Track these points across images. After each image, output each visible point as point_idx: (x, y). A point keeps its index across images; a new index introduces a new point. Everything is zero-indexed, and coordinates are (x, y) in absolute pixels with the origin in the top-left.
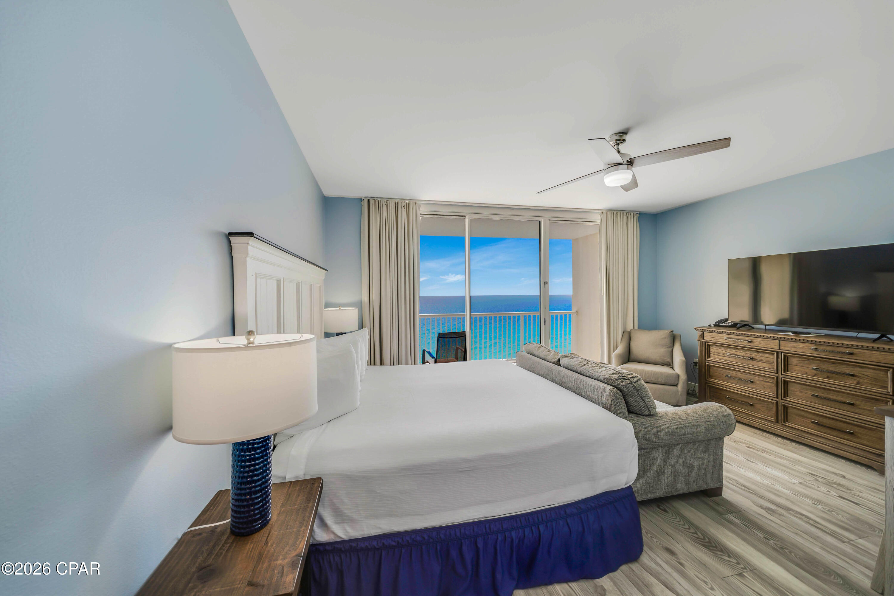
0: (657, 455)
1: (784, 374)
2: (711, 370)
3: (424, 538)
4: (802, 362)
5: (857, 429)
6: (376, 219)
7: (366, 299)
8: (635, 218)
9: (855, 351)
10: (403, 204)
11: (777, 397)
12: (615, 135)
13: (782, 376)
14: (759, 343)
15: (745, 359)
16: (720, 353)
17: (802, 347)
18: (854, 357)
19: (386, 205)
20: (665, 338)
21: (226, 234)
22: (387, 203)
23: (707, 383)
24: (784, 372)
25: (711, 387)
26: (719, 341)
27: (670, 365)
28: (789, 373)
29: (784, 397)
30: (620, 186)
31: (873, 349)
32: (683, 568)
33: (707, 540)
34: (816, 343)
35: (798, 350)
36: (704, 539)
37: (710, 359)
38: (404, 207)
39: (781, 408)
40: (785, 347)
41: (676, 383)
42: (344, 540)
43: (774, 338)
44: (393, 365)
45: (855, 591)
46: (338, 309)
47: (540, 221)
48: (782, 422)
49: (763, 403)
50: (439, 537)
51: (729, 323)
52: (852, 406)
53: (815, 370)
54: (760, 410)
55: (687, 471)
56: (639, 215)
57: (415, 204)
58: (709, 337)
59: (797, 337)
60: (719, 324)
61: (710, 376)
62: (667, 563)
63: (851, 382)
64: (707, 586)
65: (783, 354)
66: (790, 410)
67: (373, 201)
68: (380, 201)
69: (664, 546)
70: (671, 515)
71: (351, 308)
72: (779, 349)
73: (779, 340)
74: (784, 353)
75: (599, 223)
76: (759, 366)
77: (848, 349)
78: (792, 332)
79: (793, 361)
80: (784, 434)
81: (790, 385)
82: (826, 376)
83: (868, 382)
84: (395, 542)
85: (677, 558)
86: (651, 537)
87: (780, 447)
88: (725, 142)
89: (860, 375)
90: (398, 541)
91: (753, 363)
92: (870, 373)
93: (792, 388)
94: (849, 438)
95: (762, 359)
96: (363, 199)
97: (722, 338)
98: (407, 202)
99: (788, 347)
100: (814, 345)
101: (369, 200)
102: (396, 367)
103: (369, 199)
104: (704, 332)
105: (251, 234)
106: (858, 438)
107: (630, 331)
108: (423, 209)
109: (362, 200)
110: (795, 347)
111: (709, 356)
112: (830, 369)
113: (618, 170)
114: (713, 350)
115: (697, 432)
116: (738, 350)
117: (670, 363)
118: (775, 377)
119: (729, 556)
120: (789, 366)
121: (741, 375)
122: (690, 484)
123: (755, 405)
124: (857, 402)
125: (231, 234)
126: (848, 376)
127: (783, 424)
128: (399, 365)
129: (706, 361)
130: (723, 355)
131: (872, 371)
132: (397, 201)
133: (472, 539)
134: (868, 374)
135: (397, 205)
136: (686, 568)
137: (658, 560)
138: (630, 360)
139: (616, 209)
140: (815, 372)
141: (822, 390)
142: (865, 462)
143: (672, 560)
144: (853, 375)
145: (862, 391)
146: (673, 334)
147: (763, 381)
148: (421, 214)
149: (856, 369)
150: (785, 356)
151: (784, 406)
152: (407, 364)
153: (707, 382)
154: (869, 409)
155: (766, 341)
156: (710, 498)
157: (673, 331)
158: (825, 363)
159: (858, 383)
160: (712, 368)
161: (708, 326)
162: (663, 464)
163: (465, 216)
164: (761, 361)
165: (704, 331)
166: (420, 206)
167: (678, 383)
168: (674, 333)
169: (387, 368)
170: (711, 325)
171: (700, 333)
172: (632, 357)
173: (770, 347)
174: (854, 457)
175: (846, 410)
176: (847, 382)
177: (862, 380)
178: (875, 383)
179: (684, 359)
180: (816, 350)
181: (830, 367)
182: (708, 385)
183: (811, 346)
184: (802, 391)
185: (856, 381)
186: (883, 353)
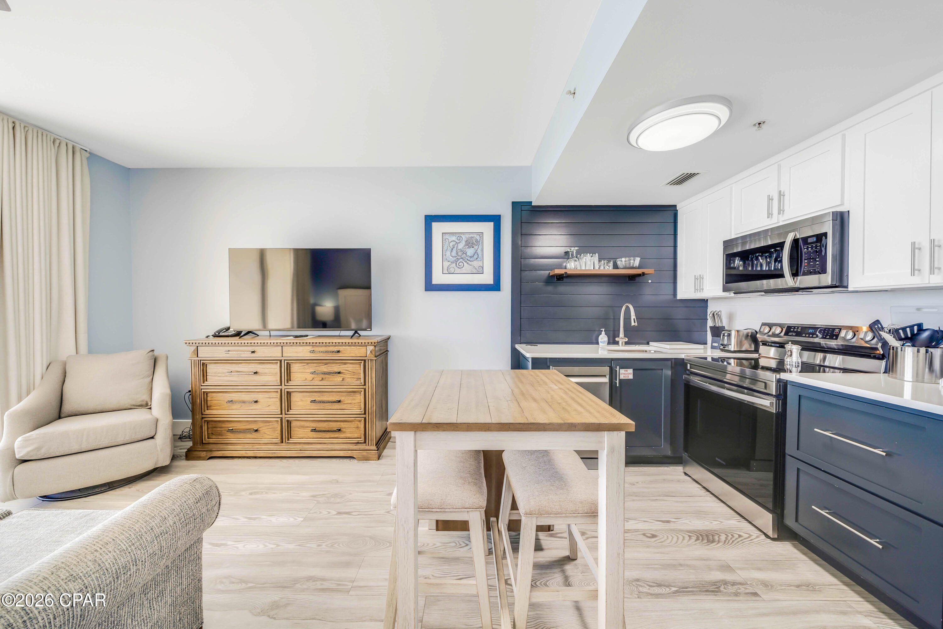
1: (287, 384)
2: (209, 399)
4: (303, 367)
5: (342, 425)
8: (78, 155)
9: (341, 348)
11: (281, 414)
13: (286, 387)
14: (263, 352)
15: (249, 374)
16: (218, 373)
17: (302, 351)
18: (340, 355)
23: (202, 418)
24: (287, 383)
25: (208, 422)
26: (217, 356)
27: (147, 406)
28: (291, 383)
29: (288, 411)
31: (352, 345)
34: (314, 345)
35: (300, 355)
37: (207, 383)
39: (285, 424)
40: (287, 353)
41: (154, 434)
43: (277, 345)
48: (287, 440)
49: (268, 424)
51: (232, 331)
52: (339, 403)
53: (313, 373)
54: (266, 434)
58: (205, 353)
59: (298, 340)
60: (219, 334)
61: (207, 406)
63: (338, 379)
65: (285, 361)
66: (293, 424)
72: (282, 357)
73: (282, 347)
74: (287, 360)
76: (262, 380)
77: (337, 347)
78: (293, 336)
79: (295, 368)
80: (289, 452)
81: (292, 394)
82: (321, 379)
83: (349, 376)
89: (343, 371)
91: (256, 377)
93: (295, 398)
94: (338, 435)
95: (267, 371)
97: (220, 352)
99: (291, 352)
100: (312, 347)
104: (197, 347)
106: (344, 432)
107: (65, 359)
110: (296, 352)
111: (205, 380)
112: (325, 370)
114: (211, 369)
116: (239, 366)
117: (147, 402)
118: (279, 390)
120: (291, 374)
121: (244, 396)
123: (260, 429)
124: (342, 399)
126: (336, 375)
127: (287, 443)
129: (202, 387)
130: (223, 375)
131: (351, 366)
134: (349, 369)
138: (62, 415)
140: (313, 376)
141: (318, 394)
142: (348, 453)
144: (339, 373)
145: (347, 387)
146: (154, 355)
147: (267, 398)
149: (341, 366)
150: (287, 363)
151: (288, 421)
153: (204, 416)
155: (270, 350)
157: (153, 351)
158: (318, 365)
159: (343, 379)
160: (209, 395)
161: (203, 338)
164: (265, 374)
165: (197, 345)
167: (157, 434)
168: (156, 353)
170: (208, 337)
171: (194, 348)
172: (66, 409)
173: (274, 356)
174: (341, 452)
175: (335, 408)
176: (336, 380)
177: (345, 376)
178: (354, 377)
179: (170, 393)
180: (313, 352)
181: (324, 368)
182: (205, 421)
183: (310, 348)
184: (303, 399)
185: (342, 378)
186: (358, 347)
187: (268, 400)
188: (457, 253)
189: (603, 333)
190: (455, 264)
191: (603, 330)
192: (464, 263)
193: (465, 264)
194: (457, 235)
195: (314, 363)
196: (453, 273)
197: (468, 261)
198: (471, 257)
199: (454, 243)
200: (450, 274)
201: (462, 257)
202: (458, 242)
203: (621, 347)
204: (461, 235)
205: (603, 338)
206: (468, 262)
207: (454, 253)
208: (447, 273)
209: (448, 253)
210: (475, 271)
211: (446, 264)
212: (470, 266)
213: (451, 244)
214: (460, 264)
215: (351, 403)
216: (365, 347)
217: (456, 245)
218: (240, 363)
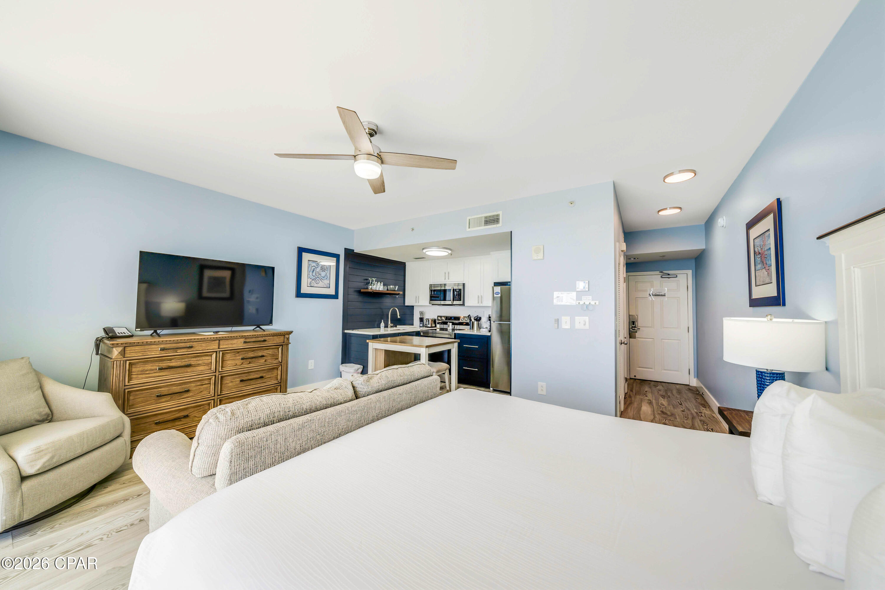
1: (221, 371)
4: (234, 356)
9: (266, 338)
11: (214, 396)
13: (218, 374)
14: (199, 346)
15: (182, 367)
17: (236, 342)
18: (266, 343)
26: (149, 354)
27: (47, 419)
28: (224, 369)
29: (220, 392)
31: (274, 335)
34: (245, 337)
35: (234, 346)
40: (224, 345)
43: (214, 339)
52: (262, 379)
53: (241, 359)
54: (195, 417)
58: (133, 352)
59: (233, 334)
63: (262, 361)
65: (220, 352)
72: (219, 348)
73: (219, 340)
74: (222, 351)
76: (197, 371)
77: (263, 338)
79: (229, 356)
81: (225, 378)
82: (248, 362)
83: (270, 358)
89: (267, 355)
91: (190, 369)
92: (270, 352)
93: (226, 381)
95: (200, 362)
99: (226, 345)
100: (244, 339)
104: (126, 347)
110: (231, 344)
112: (251, 356)
114: (138, 368)
116: (173, 361)
117: (51, 415)
118: (212, 377)
120: (224, 362)
121: (174, 388)
123: (189, 415)
124: (264, 375)
126: (260, 358)
129: (127, 387)
130: (152, 372)
131: (272, 350)
140: (242, 361)
141: (245, 375)
144: (263, 356)
145: (268, 366)
147: (199, 385)
149: (265, 351)
150: (222, 353)
151: (220, 401)
154: (270, 376)
155: (208, 343)
158: (248, 352)
159: (265, 361)
164: (199, 365)
171: (121, 348)
173: (211, 348)
175: (259, 382)
176: (260, 361)
177: (267, 358)
178: (273, 358)
180: (245, 342)
181: (252, 354)
183: (242, 340)
184: (232, 381)
185: (265, 360)
186: (279, 337)
187: (200, 387)
188: (316, 274)
189: (383, 322)
191: (383, 320)
195: (243, 351)
198: (323, 277)
199: (314, 267)
201: (318, 277)
203: (389, 329)
205: (382, 324)
207: (314, 274)
209: (311, 273)
210: (325, 286)
216: (283, 337)
217: (316, 269)
218: (173, 359)
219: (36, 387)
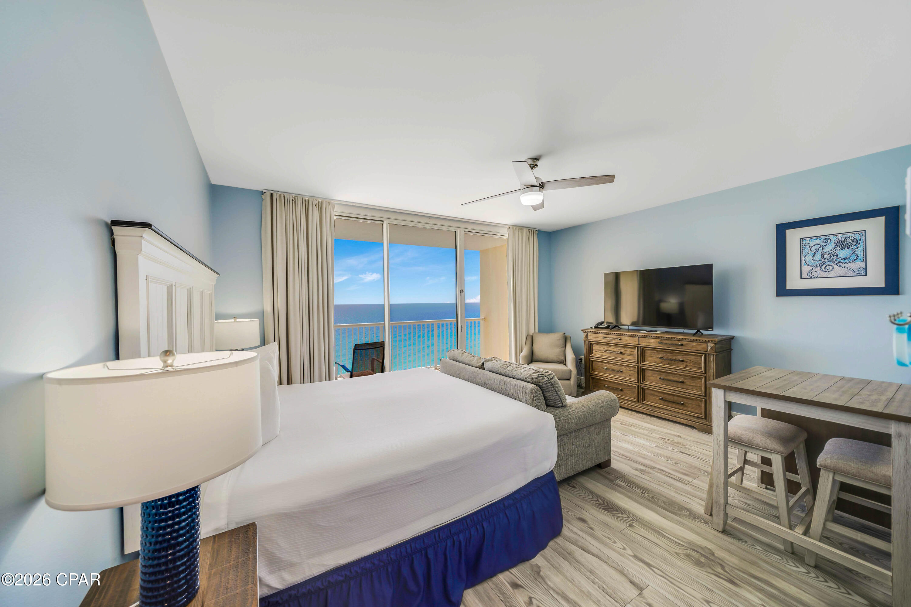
0: (567, 440)
1: (642, 363)
2: (593, 364)
3: (374, 564)
4: (653, 353)
5: (686, 401)
6: (281, 217)
7: (268, 308)
8: (535, 234)
9: (684, 343)
10: (315, 202)
11: (638, 382)
12: (530, 159)
13: (641, 365)
14: (626, 340)
15: (617, 353)
16: (599, 350)
17: (653, 341)
18: (683, 347)
19: (294, 202)
20: (559, 339)
21: (106, 224)
22: (295, 199)
23: (590, 375)
24: (642, 362)
25: (593, 378)
26: (598, 340)
27: (564, 362)
28: (645, 363)
29: (643, 382)
30: (531, 206)
31: (694, 341)
32: (594, 532)
33: (606, 504)
34: (661, 338)
35: (651, 344)
36: (604, 504)
37: (593, 355)
38: (316, 205)
39: (641, 390)
40: (642, 342)
41: (569, 378)
42: (280, 591)
43: (635, 336)
44: (304, 383)
45: (696, 518)
46: (233, 320)
47: (456, 232)
48: (642, 401)
49: (629, 388)
50: (389, 558)
51: (605, 325)
52: (682, 384)
53: (661, 358)
54: (627, 393)
55: (588, 450)
56: (538, 232)
57: (328, 204)
58: (592, 337)
59: (650, 334)
60: (598, 326)
61: (593, 369)
62: (582, 530)
63: (682, 366)
64: (611, 541)
65: (641, 348)
66: (646, 391)
67: (278, 195)
68: (286, 196)
69: (578, 517)
70: (578, 489)
71: (249, 320)
72: (639, 344)
73: (639, 337)
75: (507, 237)
76: (626, 358)
77: (680, 342)
78: (646, 330)
79: (648, 353)
80: (643, 410)
81: (646, 371)
82: (667, 363)
83: (691, 365)
84: (342, 576)
85: (588, 524)
86: (567, 511)
87: (641, 421)
88: (610, 178)
89: (687, 360)
90: (346, 575)
91: (621, 356)
92: (692, 358)
93: (648, 374)
94: (681, 407)
95: (628, 352)
96: (265, 192)
97: (601, 338)
98: (320, 200)
99: (645, 342)
100: (660, 340)
101: (272, 195)
102: (307, 385)
103: (272, 192)
105: (147, 225)
106: (687, 407)
107: (532, 334)
108: (337, 210)
109: (262, 193)
110: (649, 342)
111: (592, 353)
112: (670, 357)
113: (532, 191)
114: (595, 347)
115: (595, 416)
116: (612, 347)
117: (563, 361)
118: (637, 366)
119: (622, 513)
120: (645, 357)
121: (614, 366)
122: (590, 461)
123: (624, 390)
124: (685, 381)
125: (115, 223)
126: (680, 362)
127: (642, 403)
128: (311, 382)
129: (590, 357)
130: (602, 352)
131: (693, 357)
132: (307, 199)
133: (423, 552)
134: (691, 359)
135: (307, 203)
136: (595, 531)
137: (575, 530)
138: (533, 361)
139: (519, 225)
140: (661, 360)
141: (665, 374)
142: (690, 423)
143: (584, 527)
144: (683, 361)
145: (688, 372)
147: (628, 370)
148: (335, 215)
149: (685, 356)
150: (642, 349)
151: (643, 388)
152: (320, 380)
153: (591, 374)
154: (692, 384)
155: (631, 339)
156: (603, 470)
157: (565, 333)
158: (667, 353)
159: (686, 367)
160: (594, 362)
161: (590, 328)
162: (572, 446)
163: (383, 221)
164: (628, 354)
165: (588, 332)
166: (334, 206)
167: (571, 378)
168: (566, 335)
169: (296, 387)
170: (592, 327)
171: (586, 334)
172: (534, 357)
173: (633, 343)
174: (684, 421)
175: (679, 387)
176: (680, 366)
177: (688, 364)
178: (695, 366)
179: (574, 357)
180: (661, 343)
181: (670, 356)
182: (592, 377)
183: (659, 341)
184: (654, 375)
185: (685, 365)
186: (699, 344)
187: (629, 371)
188: (822, 256)
190: (819, 268)
192: (833, 265)
193: (835, 266)
194: (823, 238)
195: (661, 351)
196: (816, 278)
197: (839, 264)
198: (845, 259)
199: (818, 247)
200: (810, 278)
201: (830, 260)
202: (824, 244)
204: (829, 238)
206: (841, 264)
207: (818, 256)
208: (808, 277)
209: (809, 258)
210: (851, 273)
211: (806, 269)
212: (843, 268)
213: (813, 249)
214: (827, 268)
215: (692, 386)
216: (706, 344)
217: (822, 248)
218: (612, 346)
219: (562, 346)
